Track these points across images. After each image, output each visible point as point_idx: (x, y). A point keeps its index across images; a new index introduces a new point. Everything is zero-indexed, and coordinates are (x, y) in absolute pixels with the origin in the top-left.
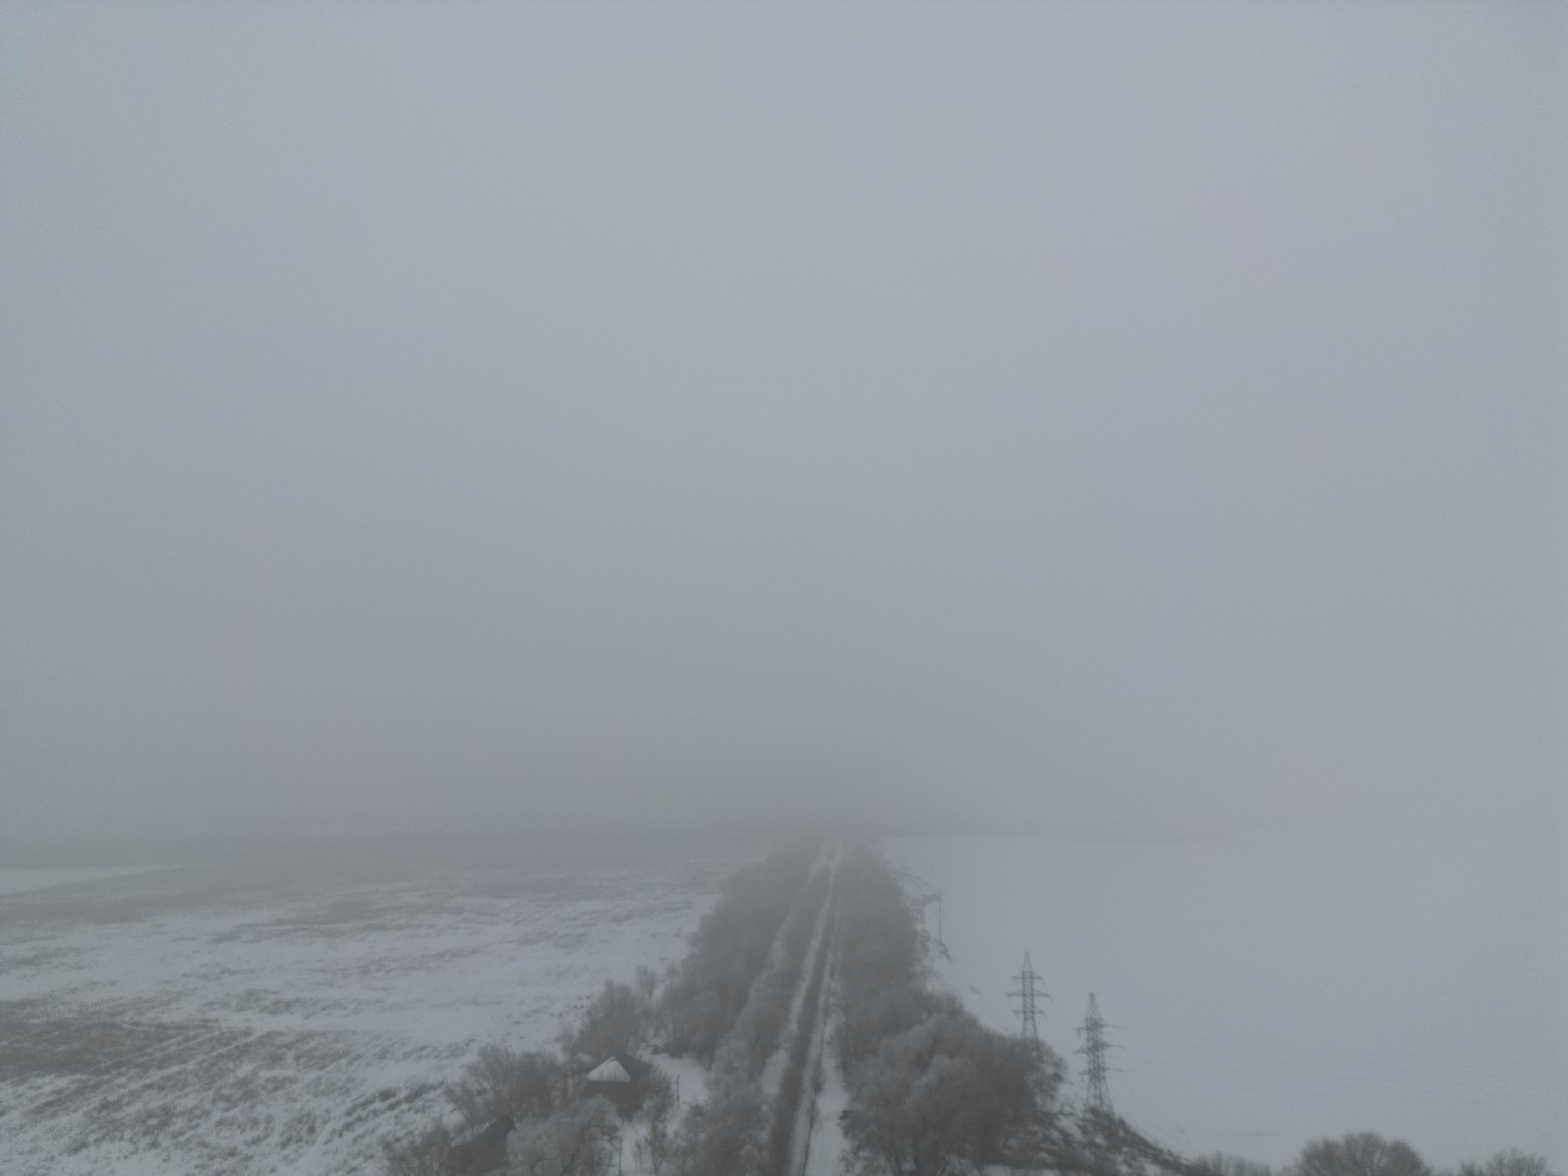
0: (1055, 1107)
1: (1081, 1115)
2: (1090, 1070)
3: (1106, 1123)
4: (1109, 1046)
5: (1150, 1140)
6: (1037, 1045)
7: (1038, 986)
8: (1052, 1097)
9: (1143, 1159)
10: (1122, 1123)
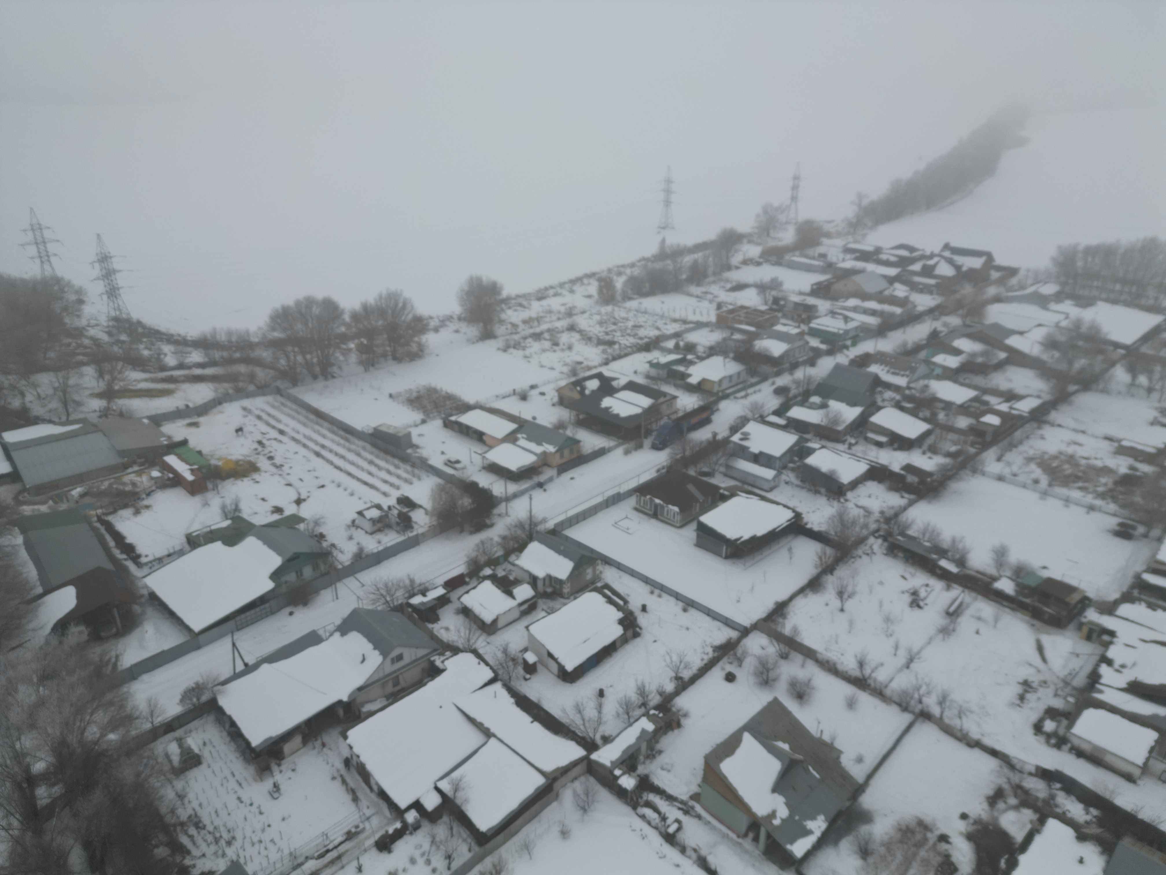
0: (83, 322)
1: (105, 324)
2: (107, 291)
3: (127, 325)
4: (119, 271)
5: (163, 329)
6: (58, 280)
7: (47, 234)
8: (78, 316)
9: (160, 343)
10: (139, 323)
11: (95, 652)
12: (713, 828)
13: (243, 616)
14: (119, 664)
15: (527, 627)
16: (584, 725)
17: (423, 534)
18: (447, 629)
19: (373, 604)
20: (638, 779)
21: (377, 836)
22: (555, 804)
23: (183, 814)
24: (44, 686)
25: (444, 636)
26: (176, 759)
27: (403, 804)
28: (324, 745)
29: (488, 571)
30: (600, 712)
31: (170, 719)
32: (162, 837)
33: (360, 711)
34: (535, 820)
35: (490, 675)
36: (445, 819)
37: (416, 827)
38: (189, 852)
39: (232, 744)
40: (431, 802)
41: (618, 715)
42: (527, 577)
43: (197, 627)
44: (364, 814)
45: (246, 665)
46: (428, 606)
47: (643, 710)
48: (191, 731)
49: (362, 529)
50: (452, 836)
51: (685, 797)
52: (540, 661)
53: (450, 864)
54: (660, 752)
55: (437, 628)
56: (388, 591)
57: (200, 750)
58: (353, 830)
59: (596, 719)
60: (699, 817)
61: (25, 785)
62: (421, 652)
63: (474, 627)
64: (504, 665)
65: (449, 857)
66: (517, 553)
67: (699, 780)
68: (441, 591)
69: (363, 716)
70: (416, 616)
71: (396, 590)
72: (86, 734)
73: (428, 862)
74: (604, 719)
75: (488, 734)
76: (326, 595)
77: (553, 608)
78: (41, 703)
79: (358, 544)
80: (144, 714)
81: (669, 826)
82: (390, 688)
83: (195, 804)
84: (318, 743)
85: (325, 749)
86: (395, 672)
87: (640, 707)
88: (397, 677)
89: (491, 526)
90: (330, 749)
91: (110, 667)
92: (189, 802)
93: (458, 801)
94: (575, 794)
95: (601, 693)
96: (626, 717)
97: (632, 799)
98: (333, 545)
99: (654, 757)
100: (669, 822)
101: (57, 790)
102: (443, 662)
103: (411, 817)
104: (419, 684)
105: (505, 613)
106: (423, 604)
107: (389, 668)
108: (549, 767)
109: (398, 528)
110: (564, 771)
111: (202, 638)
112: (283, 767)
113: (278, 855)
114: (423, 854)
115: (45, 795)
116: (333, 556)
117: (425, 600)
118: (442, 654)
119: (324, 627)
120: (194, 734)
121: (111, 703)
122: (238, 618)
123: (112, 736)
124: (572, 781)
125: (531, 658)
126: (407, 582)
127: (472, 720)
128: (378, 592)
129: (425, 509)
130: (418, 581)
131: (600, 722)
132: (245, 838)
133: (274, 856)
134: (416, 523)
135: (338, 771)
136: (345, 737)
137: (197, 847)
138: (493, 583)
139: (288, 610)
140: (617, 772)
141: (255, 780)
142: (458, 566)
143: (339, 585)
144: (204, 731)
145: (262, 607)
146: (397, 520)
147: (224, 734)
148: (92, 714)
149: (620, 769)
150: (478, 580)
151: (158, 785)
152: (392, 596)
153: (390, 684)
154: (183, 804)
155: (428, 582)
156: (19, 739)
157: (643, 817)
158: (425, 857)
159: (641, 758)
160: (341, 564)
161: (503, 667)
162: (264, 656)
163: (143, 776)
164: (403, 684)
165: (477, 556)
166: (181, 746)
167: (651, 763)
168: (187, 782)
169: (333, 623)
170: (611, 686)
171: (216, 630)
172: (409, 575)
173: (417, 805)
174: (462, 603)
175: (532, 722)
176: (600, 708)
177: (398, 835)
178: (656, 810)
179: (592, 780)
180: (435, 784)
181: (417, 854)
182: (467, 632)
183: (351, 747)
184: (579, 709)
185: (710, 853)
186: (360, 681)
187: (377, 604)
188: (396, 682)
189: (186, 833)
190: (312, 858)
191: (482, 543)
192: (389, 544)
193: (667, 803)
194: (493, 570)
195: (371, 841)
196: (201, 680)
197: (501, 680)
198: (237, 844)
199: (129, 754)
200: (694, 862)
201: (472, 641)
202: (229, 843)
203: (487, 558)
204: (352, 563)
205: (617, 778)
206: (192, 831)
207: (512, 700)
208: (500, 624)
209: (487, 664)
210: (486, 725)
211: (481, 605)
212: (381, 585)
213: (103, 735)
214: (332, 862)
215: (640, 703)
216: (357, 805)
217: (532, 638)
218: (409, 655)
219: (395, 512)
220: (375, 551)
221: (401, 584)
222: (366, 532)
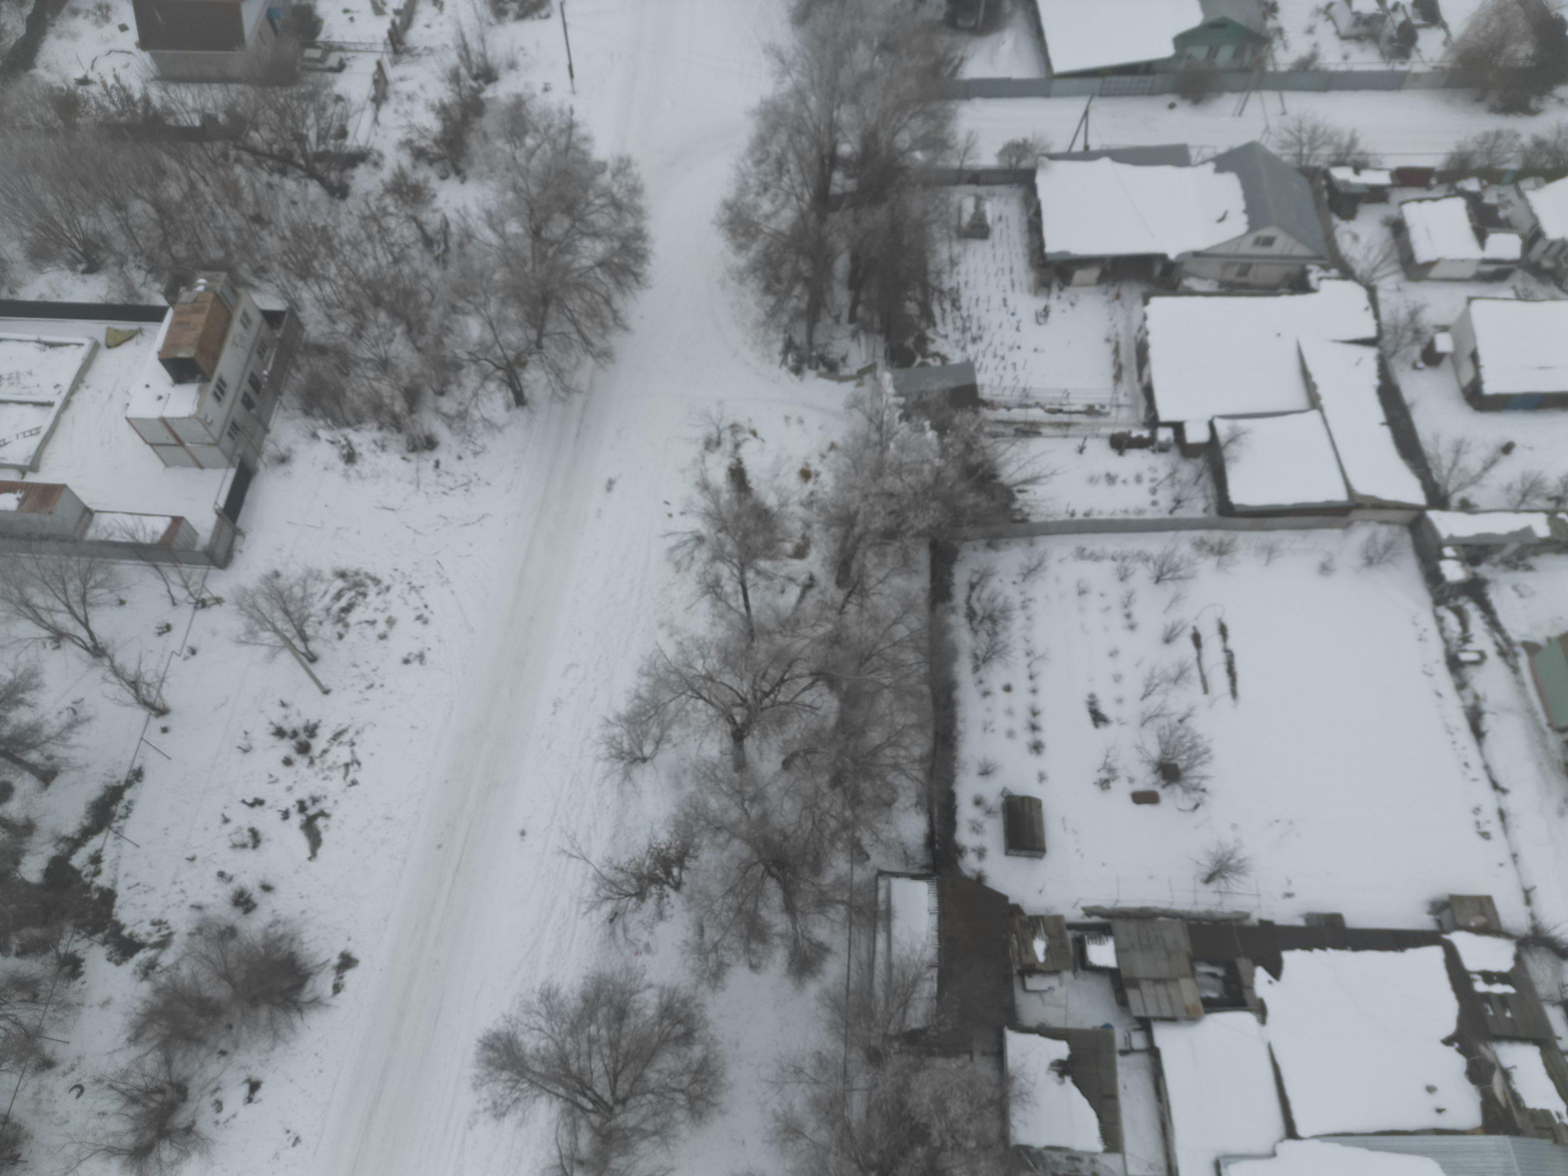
11: (943, 41)
12: (1523, 694)
13: (1115, 79)
14: (960, 70)
15: (1470, 300)
16: (1451, 470)
17: (1417, 77)
18: (1356, 238)
19: (1282, 148)
20: (1471, 576)
21: (1118, 430)
22: (1337, 532)
23: (947, 283)
24: (881, 56)
25: (1345, 245)
26: (966, 218)
27: (1164, 415)
28: (1118, 296)
29: (1472, 185)
30: (1486, 469)
31: (980, 168)
32: (918, 294)
33: (1179, 281)
34: (1302, 532)
35: (1370, 331)
36: (1200, 462)
37: (1163, 449)
38: (934, 325)
39: (1027, 235)
40: (1196, 434)
41: (1509, 489)
42: (1526, 226)
43: (1060, 65)
44: (1117, 399)
45: (1086, 147)
46: (1353, 190)
47: (1551, 505)
48: (993, 195)
49: (1335, 24)
50: (1196, 483)
51: (1515, 637)
52: (1454, 357)
53: (1175, 508)
54: (1529, 568)
55: (1343, 230)
56: (1313, 138)
57: (993, 222)
58: (1097, 408)
59: (1473, 474)
60: (1515, 670)
61: (827, 162)
62: (1300, 250)
63: (1396, 256)
64: (1399, 331)
65: (1178, 502)
66: (1541, 180)
67: (1555, 633)
68: (1382, 178)
69: (1180, 289)
70: (1326, 195)
71: (1324, 143)
72: (897, 138)
73: (1154, 491)
74: (1485, 481)
75: (1314, 402)
76: (1229, 102)
77: (1532, 293)
78: (870, 76)
79: (1315, 45)
80: (959, 147)
81: (1465, 651)
82: (1231, 275)
83: (962, 279)
84: (1113, 291)
85: (1117, 303)
86: (1251, 257)
87: (1550, 499)
88: (1249, 266)
89: (1534, 113)
90: (1122, 305)
91: (950, 69)
92: (958, 273)
93: (1226, 454)
94: (1373, 539)
95: (1508, 449)
96: (1519, 497)
97: (1442, 592)
98: (1280, 31)
99: (1515, 567)
100: (1469, 646)
101: (851, 185)
102: (1320, 279)
103: (1165, 435)
104: (1270, 290)
105: (1453, 261)
106: (1346, 183)
107: (1247, 248)
108: (1363, 488)
109: (1387, 48)
110: (1379, 505)
111: (1058, 84)
112: (1064, 295)
113: (1013, 383)
114: (1153, 480)
115: (840, 182)
116: (1270, 48)
117: (1354, 179)
118: (1326, 268)
119: (1201, 147)
120: (995, 200)
121: (933, 115)
122: (1108, 79)
123: (919, 155)
124: (1381, 522)
125: (1444, 343)
126: (1346, 140)
127: (1306, 375)
128: (1297, 134)
129: (1449, 34)
130: (1361, 146)
131: (1475, 480)
132: (990, 344)
133: (1008, 381)
134: (1419, 51)
135: (1117, 335)
136: (1146, 302)
137: (945, 324)
138: (1468, 207)
139: (1170, 98)
140: (1448, 551)
141: (1030, 291)
142: (1435, 154)
143: (1254, 97)
144: (1006, 203)
145: (1144, 78)
146: (1395, 32)
147: (1025, 219)
148: (911, 117)
149: (1456, 550)
150: (1449, 190)
151: (937, 235)
152: (1313, 149)
153: (1236, 269)
154: (951, 272)
155: (1376, 154)
156: (839, 107)
157: (1440, 620)
158: (1153, 484)
159: (1496, 558)
160: (1275, 65)
161: (1396, 333)
162: (1112, 148)
163: (929, 217)
164: (1251, 278)
165: (1474, 152)
166: (977, 206)
167: (1505, 571)
168: (965, 250)
169: (1215, 148)
170: (1531, 448)
171: (1075, 82)
172: (1354, 131)
173: (1178, 428)
174: (1401, 213)
175: (1383, 424)
176: (1490, 464)
177: (1140, 444)
178: (1464, 623)
179: (1407, 538)
180: (1213, 418)
181: (1147, 476)
182: (1380, 258)
183: (1145, 318)
184: (1458, 449)
185: (1494, 713)
186: (1201, 243)
187: (1286, 151)
188: (1244, 272)
189: (941, 304)
190: (1042, 407)
191: (1498, 135)
192: (1358, 68)
193: (1486, 627)
194: (1484, 188)
195: (1108, 431)
196: (1031, 140)
197: (1381, 348)
198: (981, 346)
199: (926, 185)
200: (1464, 707)
201: (1378, 274)
202: (974, 340)
203: (1487, 162)
204: (1290, 73)
205: (1442, 557)
206: (947, 305)
207: (1376, 382)
208: (1435, 273)
209: (1377, 315)
210: (1321, 390)
211: (1427, 230)
212: (1307, 126)
213: (911, 149)
214: (1059, 425)
215: (1556, 494)
216: (1115, 385)
217: (1465, 318)
218: (1283, 244)
219: (1400, 18)
220: (1332, 68)
221: (1336, 139)
222: (1338, 32)
